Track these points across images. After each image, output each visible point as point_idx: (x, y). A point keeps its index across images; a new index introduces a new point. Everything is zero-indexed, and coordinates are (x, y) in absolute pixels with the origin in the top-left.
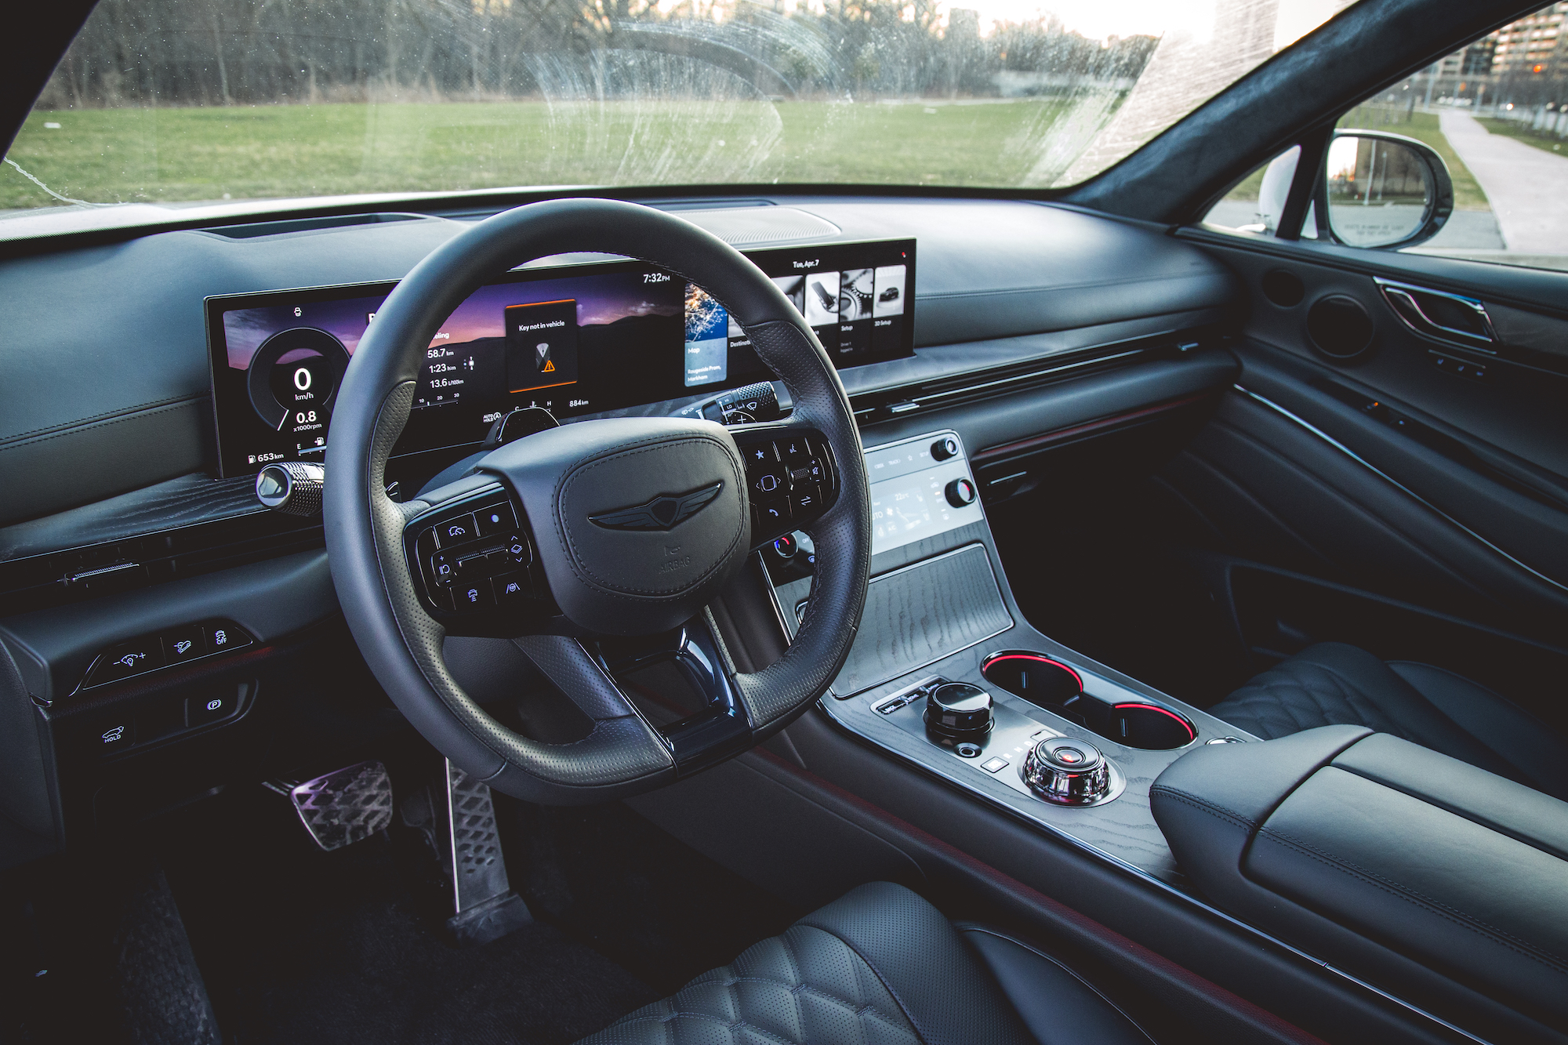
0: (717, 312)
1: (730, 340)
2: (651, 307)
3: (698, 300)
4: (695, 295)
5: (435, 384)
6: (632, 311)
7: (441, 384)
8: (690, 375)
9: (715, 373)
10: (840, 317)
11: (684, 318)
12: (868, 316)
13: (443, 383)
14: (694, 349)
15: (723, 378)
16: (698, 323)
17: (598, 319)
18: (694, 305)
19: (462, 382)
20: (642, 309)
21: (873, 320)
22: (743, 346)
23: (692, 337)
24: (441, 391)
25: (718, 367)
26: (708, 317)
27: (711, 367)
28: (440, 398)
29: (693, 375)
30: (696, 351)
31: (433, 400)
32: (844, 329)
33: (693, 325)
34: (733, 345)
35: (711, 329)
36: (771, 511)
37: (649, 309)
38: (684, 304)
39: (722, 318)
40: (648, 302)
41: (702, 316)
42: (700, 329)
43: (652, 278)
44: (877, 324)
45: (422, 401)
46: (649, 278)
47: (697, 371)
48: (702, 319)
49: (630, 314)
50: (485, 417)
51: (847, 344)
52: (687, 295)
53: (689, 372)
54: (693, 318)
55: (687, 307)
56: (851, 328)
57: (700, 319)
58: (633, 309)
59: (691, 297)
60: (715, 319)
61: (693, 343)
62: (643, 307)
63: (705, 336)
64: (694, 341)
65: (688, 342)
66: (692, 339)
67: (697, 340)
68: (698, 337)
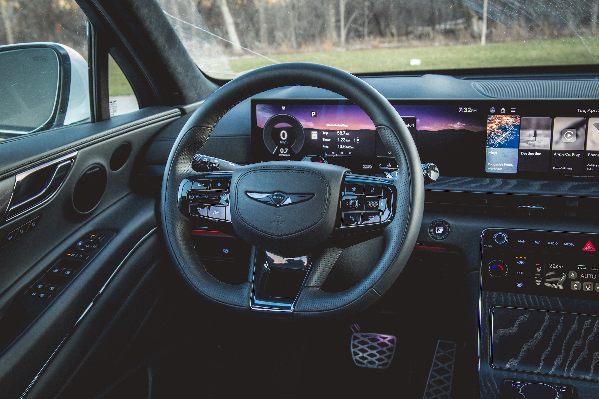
0: (511, 133)
1: (520, 151)
2: (463, 125)
3: (497, 125)
4: (495, 122)
5: (340, 146)
6: (450, 126)
7: (343, 147)
8: (489, 166)
9: (508, 168)
11: (486, 134)
13: (344, 147)
14: (492, 153)
15: (515, 171)
16: (496, 138)
17: (429, 128)
18: (493, 128)
19: (353, 148)
20: (457, 126)
22: (531, 156)
23: (491, 145)
24: (342, 150)
25: (511, 165)
26: (504, 135)
27: (505, 164)
28: (342, 153)
29: (493, 167)
30: (495, 153)
31: (339, 153)
33: (493, 139)
34: (523, 153)
35: (506, 142)
36: (351, 217)
37: (462, 126)
38: (486, 126)
39: (514, 137)
40: (461, 122)
41: (499, 134)
42: (497, 141)
43: (464, 110)
45: (333, 153)
46: (462, 110)
47: (495, 165)
48: (499, 136)
49: (449, 128)
50: (364, 166)
52: (488, 121)
53: (489, 164)
54: (492, 134)
55: (488, 128)
57: (498, 136)
58: (451, 125)
59: (492, 123)
60: (509, 137)
61: (492, 148)
62: (458, 125)
63: (500, 146)
64: (493, 148)
65: (488, 147)
66: (491, 146)
67: (495, 147)
68: (496, 145)
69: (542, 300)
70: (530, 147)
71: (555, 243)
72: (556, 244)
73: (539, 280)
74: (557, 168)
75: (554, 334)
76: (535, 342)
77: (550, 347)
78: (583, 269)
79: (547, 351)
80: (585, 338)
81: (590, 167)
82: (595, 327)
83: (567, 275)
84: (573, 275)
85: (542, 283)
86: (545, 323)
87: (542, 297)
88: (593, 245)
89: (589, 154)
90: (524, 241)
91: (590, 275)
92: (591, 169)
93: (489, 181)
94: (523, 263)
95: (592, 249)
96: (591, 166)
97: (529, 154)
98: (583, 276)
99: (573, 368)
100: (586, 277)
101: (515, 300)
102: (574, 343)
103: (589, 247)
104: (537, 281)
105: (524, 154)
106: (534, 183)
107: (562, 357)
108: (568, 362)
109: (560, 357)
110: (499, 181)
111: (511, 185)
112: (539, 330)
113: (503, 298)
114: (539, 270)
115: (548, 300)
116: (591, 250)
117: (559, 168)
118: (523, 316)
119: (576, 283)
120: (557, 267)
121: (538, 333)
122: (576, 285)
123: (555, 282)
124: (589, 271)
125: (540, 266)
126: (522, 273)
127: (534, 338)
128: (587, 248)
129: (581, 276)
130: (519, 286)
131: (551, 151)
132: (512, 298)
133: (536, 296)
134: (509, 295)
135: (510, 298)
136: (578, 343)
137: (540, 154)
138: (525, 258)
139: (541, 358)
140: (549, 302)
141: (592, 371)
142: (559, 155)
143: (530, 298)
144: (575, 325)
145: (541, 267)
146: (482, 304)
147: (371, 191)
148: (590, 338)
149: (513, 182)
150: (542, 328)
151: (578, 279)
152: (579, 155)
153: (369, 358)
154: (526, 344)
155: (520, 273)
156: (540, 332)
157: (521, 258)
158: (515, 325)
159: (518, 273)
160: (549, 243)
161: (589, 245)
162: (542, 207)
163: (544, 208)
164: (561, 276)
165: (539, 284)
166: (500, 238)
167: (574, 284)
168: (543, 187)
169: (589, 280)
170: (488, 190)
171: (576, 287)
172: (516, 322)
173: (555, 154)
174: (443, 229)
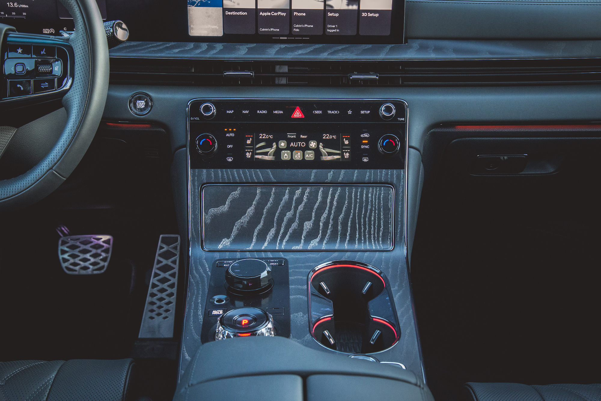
1: (224, 10)
5: (10, 5)
7: (14, 5)
8: (193, 29)
9: (214, 30)
10: (325, 5)
12: (355, 7)
13: (15, 5)
14: (195, 12)
15: (220, 34)
19: (27, 6)
21: (359, 11)
22: (236, 15)
24: (14, 9)
25: (216, 27)
27: (210, 26)
28: (14, 13)
29: (196, 29)
31: (10, 14)
32: (330, 14)
34: (227, 13)
36: (18, 86)
44: (364, 14)
45: (3, 13)
47: (198, 27)
50: (44, 30)
51: (334, 26)
53: (192, 26)
56: (337, 15)
61: (193, 7)
63: (202, 4)
64: (195, 6)
65: (190, 6)
66: (193, 5)
67: (197, 6)
68: (197, 4)
69: (253, 173)
70: (234, 6)
71: (264, 112)
72: (266, 112)
73: (249, 152)
74: (264, 30)
75: (265, 208)
76: (247, 218)
77: (262, 222)
78: (293, 137)
79: (260, 227)
80: (296, 208)
81: (296, 28)
82: (305, 196)
83: (277, 145)
84: (283, 144)
85: (252, 156)
86: (257, 198)
87: (253, 170)
88: (303, 111)
89: (295, 13)
90: (233, 111)
91: (299, 143)
92: (297, 30)
93: (193, 46)
94: (233, 135)
95: (301, 115)
96: (298, 26)
97: (234, 13)
98: (293, 145)
99: (284, 240)
100: (296, 145)
101: (226, 176)
102: (285, 215)
103: (298, 113)
104: (247, 154)
105: (229, 13)
106: (241, 47)
107: (274, 231)
108: (280, 235)
109: (273, 231)
110: (204, 46)
111: (216, 49)
112: (251, 206)
113: (213, 175)
114: (249, 142)
115: (259, 173)
116: (299, 116)
117: (266, 30)
118: (234, 192)
119: (286, 153)
120: (267, 137)
121: (250, 209)
122: (286, 155)
123: (266, 154)
124: (298, 139)
125: (251, 137)
126: (232, 146)
127: (247, 214)
128: (296, 115)
129: (291, 145)
130: (230, 160)
131: (257, 11)
132: (223, 174)
133: (246, 170)
134: (220, 172)
135: (220, 175)
136: (289, 215)
137: (245, 13)
138: (235, 130)
139: (254, 234)
140: (260, 175)
141: (302, 241)
142: (265, 14)
143: (241, 173)
144: (286, 197)
145: (251, 139)
146: (191, 184)
147: (42, 53)
148: (301, 208)
149: (219, 46)
150: (254, 203)
151: (288, 148)
152: (285, 15)
153: (81, 263)
154: (239, 221)
155: (230, 146)
156: (253, 207)
157: (230, 130)
158: (227, 203)
159: (228, 146)
160: (258, 112)
161: (298, 111)
162: (250, 73)
163: (252, 74)
164: (271, 147)
165: (250, 157)
166: (207, 109)
167: (285, 153)
168: (250, 51)
169: (298, 148)
170: (192, 56)
171: (286, 157)
172: (228, 200)
173: (261, 13)
174: (144, 103)
